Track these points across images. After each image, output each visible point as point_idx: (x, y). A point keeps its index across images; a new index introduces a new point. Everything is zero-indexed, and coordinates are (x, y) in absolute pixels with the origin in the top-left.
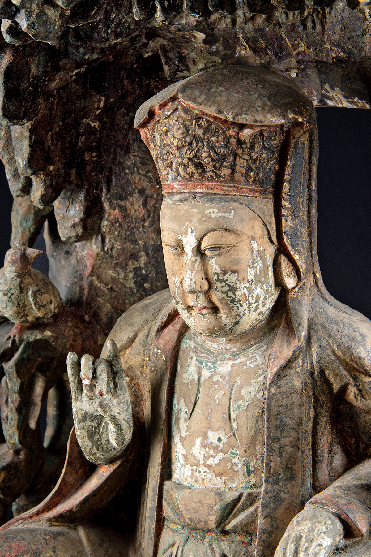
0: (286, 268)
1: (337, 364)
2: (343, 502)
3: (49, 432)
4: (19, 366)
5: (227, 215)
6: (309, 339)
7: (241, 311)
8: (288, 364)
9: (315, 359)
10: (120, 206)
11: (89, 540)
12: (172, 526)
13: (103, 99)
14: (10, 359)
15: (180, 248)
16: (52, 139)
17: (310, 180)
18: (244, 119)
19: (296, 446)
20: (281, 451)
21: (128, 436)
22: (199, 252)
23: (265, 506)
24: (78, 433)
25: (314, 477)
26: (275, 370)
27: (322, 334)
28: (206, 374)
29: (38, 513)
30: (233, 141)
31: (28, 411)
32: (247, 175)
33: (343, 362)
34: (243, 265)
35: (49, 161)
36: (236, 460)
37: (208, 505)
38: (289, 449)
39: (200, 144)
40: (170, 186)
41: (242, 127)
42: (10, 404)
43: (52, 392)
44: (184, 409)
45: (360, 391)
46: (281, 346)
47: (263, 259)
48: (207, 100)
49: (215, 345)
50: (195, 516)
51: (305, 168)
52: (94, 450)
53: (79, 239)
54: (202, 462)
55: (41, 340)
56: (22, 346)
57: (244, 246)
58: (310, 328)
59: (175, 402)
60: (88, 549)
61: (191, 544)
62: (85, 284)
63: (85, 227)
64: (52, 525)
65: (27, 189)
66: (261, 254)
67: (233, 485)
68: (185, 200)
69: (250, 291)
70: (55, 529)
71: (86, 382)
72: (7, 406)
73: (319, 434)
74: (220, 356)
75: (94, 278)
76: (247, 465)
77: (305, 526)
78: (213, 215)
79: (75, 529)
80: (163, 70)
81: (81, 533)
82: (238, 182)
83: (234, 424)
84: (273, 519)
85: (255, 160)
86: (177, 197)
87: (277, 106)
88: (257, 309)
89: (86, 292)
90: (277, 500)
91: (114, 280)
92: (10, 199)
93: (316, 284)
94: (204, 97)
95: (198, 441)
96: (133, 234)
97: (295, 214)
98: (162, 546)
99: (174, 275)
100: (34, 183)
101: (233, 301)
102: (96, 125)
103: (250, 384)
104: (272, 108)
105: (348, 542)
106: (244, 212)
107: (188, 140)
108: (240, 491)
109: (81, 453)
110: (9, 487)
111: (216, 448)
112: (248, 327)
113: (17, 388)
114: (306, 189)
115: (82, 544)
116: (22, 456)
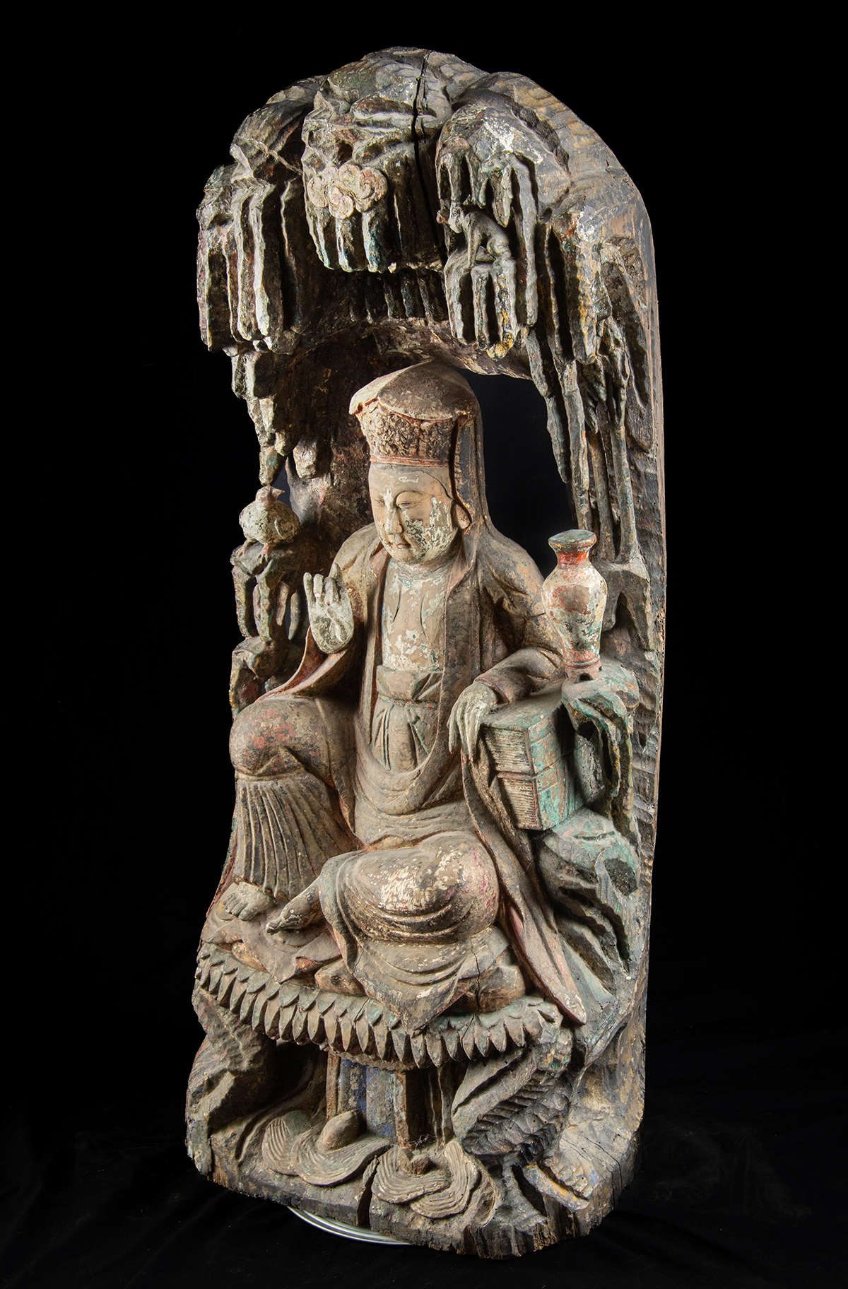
0: (460, 514)
1: (495, 583)
2: (497, 679)
3: (293, 627)
4: (268, 578)
5: (414, 481)
6: (476, 565)
7: (426, 546)
8: (461, 584)
9: (480, 580)
10: (345, 451)
11: (323, 708)
12: (382, 697)
13: (330, 370)
14: (261, 572)
15: (382, 502)
16: (290, 404)
17: (476, 451)
18: (421, 417)
19: (467, 641)
20: (456, 645)
21: (350, 633)
22: (395, 506)
23: (445, 683)
24: (313, 631)
25: (481, 662)
26: (452, 588)
27: (486, 562)
28: (405, 589)
29: (286, 689)
30: (417, 430)
31: (276, 611)
32: (427, 452)
33: (499, 582)
34: (426, 515)
35: (288, 421)
36: (425, 651)
37: (406, 683)
38: (462, 643)
39: (393, 432)
40: (375, 457)
41: (422, 421)
42: (262, 607)
43: (294, 596)
44: (390, 614)
45: (512, 602)
46: (457, 570)
47: (442, 510)
48: (397, 402)
49: (412, 568)
50: (397, 690)
51: (472, 443)
52: (325, 643)
53: (313, 476)
54: (402, 652)
55: (284, 558)
56: (270, 562)
57: (427, 502)
58: (477, 557)
59: (384, 608)
60: (323, 715)
61: (395, 710)
62: (319, 510)
63: (317, 469)
64: (296, 698)
65: (272, 441)
66: (440, 507)
67: (424, 669)
68: (385, 468)
69: (432, 532)
70: (298, 700)
71: (318, 595)
72: (260, 607)
73: (484, 632)
74: (415, 577)
75: (326, 506)
76: (433, 654)
77: (470, 696)
78: (404, 481)
79: (313, 700)
80: (376, 347)
81: (318, 703)
82: (422, 457)
83: (424, 626)
84: (451, 692)
85: (433, 442)
86: (380, 466)
87: (446, 405)
88: (438, 544)
89: (320, 517)
90: (454, 678)
91: (341, 507)
92: (257, 448)
93: (485, 523)
94: (395, 400)
95: (400, 637)
96: (356, 473)
97: (465, 477)
98: (376, 712)
99: (379, 520)
100: (277, 437)
101: (420, 540)
102: (325, 390)
103: (435, 598)
104: (443, 408)
105: (499, 706)
106: (427, 478)
107: (385, 429)
108: (429, 672)
109: (316, 645)
110: (263, 670)
111: (412, 642)
112: (433, 557)
113: (267, 595)
114: (474, 457)
115: (318, 712)
116: (272, 646)
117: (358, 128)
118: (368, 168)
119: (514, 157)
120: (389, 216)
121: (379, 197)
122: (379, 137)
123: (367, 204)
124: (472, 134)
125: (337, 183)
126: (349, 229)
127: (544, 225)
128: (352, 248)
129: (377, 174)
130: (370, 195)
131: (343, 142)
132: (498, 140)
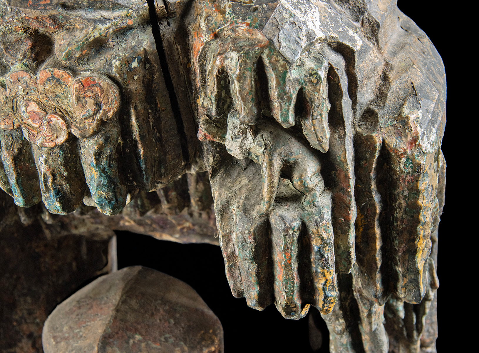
117: (64, 12)
118: (88, 73)
119: (326, 45)
120: (123, 138)
121: (110, 115)
122: (103, 27)
123: (91, 126)
124: (267, 19)
125: (34, 95)
126: (60, 160)
127: (372, 137)
128: (66, 187)
129: (105, 82)
130: (95, 113)
131: (36, 32)
132: (305, 23)
